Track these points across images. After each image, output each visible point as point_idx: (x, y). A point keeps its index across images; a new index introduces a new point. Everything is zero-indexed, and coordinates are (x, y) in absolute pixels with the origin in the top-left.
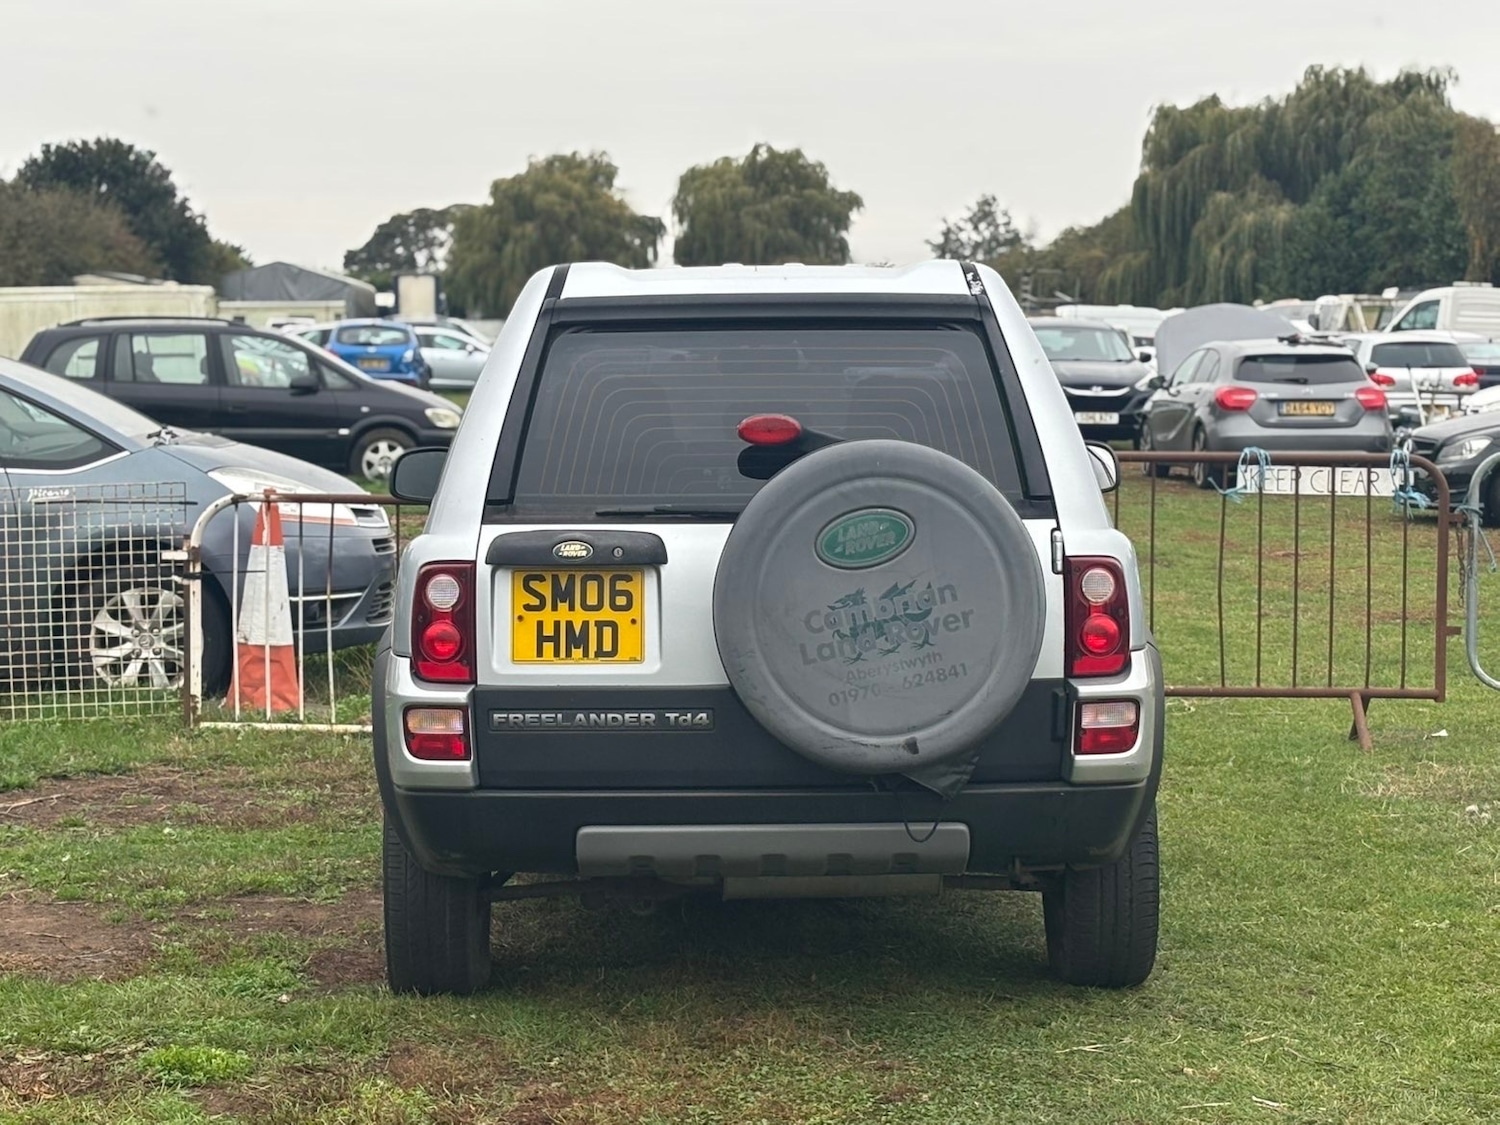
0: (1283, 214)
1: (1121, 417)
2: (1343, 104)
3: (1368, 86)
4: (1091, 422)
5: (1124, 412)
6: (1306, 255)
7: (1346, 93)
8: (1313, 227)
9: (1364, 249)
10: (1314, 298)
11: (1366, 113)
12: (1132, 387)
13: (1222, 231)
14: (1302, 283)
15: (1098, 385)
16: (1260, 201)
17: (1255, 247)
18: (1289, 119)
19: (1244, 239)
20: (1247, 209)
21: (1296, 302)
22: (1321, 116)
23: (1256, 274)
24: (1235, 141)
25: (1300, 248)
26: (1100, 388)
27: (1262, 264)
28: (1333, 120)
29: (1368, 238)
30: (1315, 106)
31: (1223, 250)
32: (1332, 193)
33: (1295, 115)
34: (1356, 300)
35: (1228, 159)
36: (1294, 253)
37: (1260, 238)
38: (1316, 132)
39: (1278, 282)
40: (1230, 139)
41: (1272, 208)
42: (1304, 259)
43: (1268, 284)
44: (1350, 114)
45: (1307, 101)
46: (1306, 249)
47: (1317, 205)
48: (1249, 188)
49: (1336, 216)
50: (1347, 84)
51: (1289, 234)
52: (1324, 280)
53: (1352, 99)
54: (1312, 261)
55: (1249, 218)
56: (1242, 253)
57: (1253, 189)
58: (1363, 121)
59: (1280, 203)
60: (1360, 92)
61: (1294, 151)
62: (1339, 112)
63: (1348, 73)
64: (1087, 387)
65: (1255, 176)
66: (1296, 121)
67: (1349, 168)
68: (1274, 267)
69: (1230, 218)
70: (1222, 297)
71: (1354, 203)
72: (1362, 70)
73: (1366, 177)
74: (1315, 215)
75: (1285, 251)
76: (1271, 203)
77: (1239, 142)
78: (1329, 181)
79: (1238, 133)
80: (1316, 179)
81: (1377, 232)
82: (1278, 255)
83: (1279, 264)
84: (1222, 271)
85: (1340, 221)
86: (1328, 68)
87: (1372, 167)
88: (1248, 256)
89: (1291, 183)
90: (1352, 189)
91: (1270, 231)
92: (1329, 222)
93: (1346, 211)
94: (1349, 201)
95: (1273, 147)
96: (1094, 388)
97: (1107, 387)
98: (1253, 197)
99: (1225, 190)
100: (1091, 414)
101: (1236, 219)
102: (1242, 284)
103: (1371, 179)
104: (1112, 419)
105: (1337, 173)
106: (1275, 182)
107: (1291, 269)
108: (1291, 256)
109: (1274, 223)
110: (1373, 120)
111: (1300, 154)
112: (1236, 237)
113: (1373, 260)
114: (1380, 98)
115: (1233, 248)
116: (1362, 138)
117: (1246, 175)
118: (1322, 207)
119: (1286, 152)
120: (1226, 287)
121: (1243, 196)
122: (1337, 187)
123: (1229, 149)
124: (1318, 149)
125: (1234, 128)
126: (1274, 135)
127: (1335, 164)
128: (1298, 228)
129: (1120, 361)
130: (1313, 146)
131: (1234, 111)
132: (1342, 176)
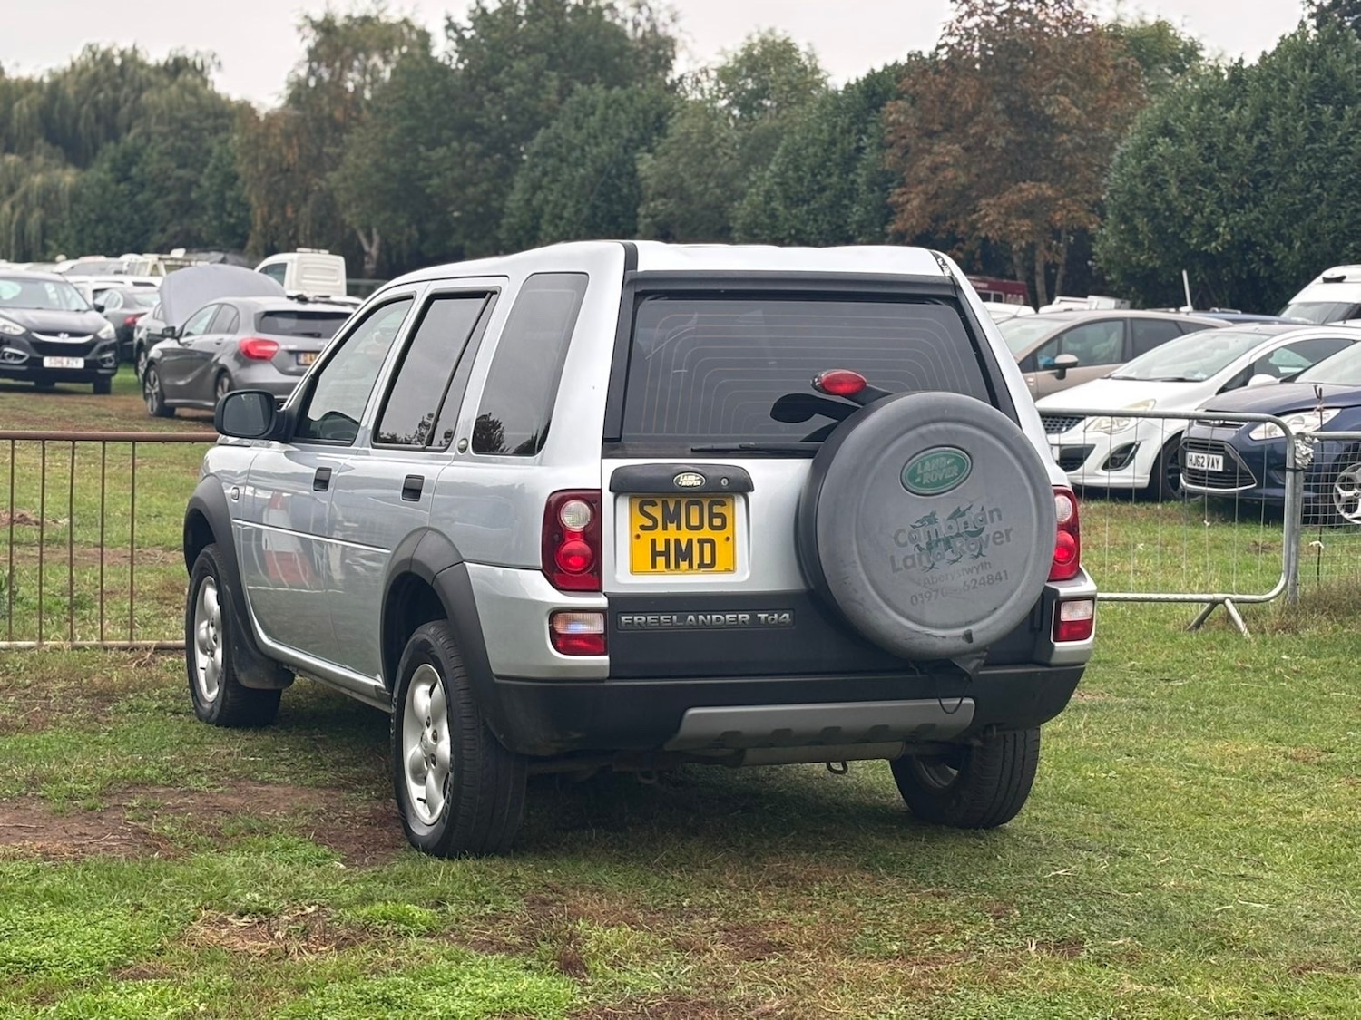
0: (68, 177)
1: (86, 362)
2: (119, 80)
3: (143, 65)
4: (58, 366)
5: (88, 357)
6: (93, 216)
7: (122, 68)
8: (98, 191)
9: (145, 213)
10: (118, 255)
11: (141, 90)
12: (95, 335)
13: (12, 190)
14: (89, 242)
15: (65, 332)
16: (45, 164)
17: (43, 206)
18: (70, 91)
19: (33, 198)
20: (36, 171)
21: (102, 259)
22: (100, 91)
23: (45, 231)
24: (21, 108)
25: (86, 209)
26: (67, 335)
27: (51, 222)
28: (111, 94)
29: (148, 203)
30: (95, 80)
31: (13, 208)
32: (113, 160)
33: (76, 88)
34: (160, 259)
35: (14, 124)
36: (81, 214)
37: (48, 198)
38: (95, 105)
39: (67, 239)
40: (16, 106)
41: (59, 172)
42: (90, 220)
43: (56, 241)
44: (126, 90)
45: (85, 76)
46: (92, 211)
47: (100, 171)
48: (34, 152)
49: (118, 182)
50: (123, 63)
51: (75, 196)
52: (109, 240)
53: (128, 77)
54: (99, 221)
55: (38, 179)
56: (31, 211)
57: (39, 153)
58: (138, 98)
59: (65, 167)
60: (135, 72)
61: (76, 121)
62: (116, 88)
63: (122, 54)
64: (55, 333)
65: (40, 141)
66: (77, 93)
67: (129, 138)
68: (62, 226)
69: (18, 178)
70: (13, 252)
71: (134, 171)
72: (135, 51)
73: (143, 148)
74: (99, 180)
75: (71, 210)
76: (57, 167)
77: (25, 110)
78: (110, 149)
79: (24, 101)
80: (96, 148)
81: (156, 197)
82: (66, 214)
83: (67, 223)
84: (13, 226)
85: (122, 186)
86: (103, 47)
87: (149, 140)
88: (37, 214)
89: (75, 151)
90: (132, 158)
91: (57, 193)
92: (113, 187)
93: (125, 178)
94: (129, 170)
95: (56, 116)
96: (62, 335)
97: (72, 334)
98: (39, 160)
99: (12, 152)
100: (59, 359)
101: (24, 180)
102: (33, 240)
103: (149, 150)
104: (78, 363)
105: (117, 142)
106: (59, 149)
107: (79, 227)
108: (77, 216)
109: (61, 185)
110: (146, 97)
111: (81, 124)
112: (25, 196)
113: (153, 223)
114: (153, 77)
115: (22, 206)
116: (138, 113)
117: (32, 139)
118: (105, 173)
119: (69, 122)
120: (17, 242)
121: (29, 159)
122: (119, 156)
123: (16, 116)
124: (98, 120)
125: (19, 97)
126: (57, 106)
127: (113, 134)
128: (84, 191)
129: (78, 311)
130: (93, 117)
131: (17, 80)
132: (122, 146)
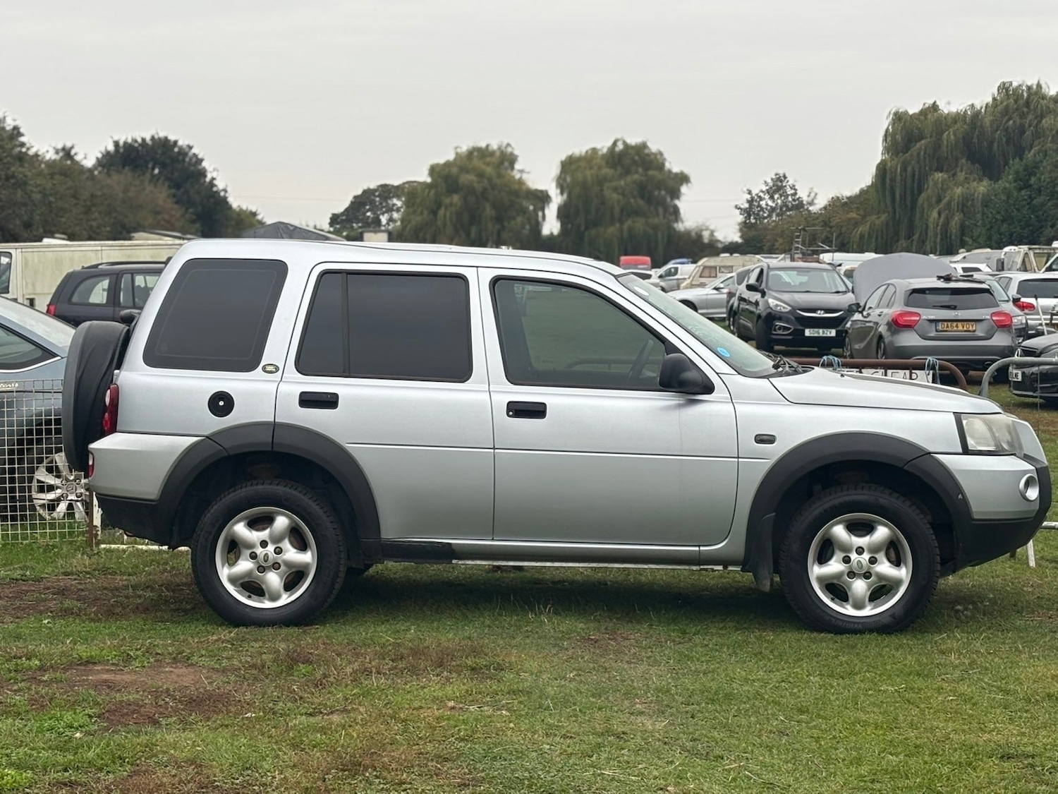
0: (982, 188)
1: (837, 332)
2: (1025, 110)
3: (1044, 97)
4: (816, 335)
5: (839, 329)
6: (998, 217)
7: (1027, 103)
8: (1003, 197)
9: (1040, 213)
10: (1001, 248)
11: (1042, 117)
12: (842, 310)
13: (939, 200)
14: (996, 237)
16: (966, 178)
17: (963, 211)
18: (987, 121)
19: (954, 205)
20: (957, 185)
21: (989, 250)
22: (1009, 120)
23: (963, 230)
24: (949, 136)
25: (994, 212)
26: (822, 312)
27: (967, 223)
28: (1018, 121)
29: (1043, 205)
30: (1006, 111)
31: (939, 214)
32: (1017, 172)
33: (992, 118)
34: (1030, 249)
35: (944, 148)
36: (990, 215)
37: (965, 205)
38: (1006, 130)
39: (979, 236)
40: (945, 135)
41: (975, 184)
42: (997, 220)
43: (971, 238)
44: (1031, 116)
45: (999, 108)
46: (999, 213)
47: (1007, 182)
48: (959, 170)
49: (1020, 189)
50: (1029, 96)
51: (986, 203)
52: (1011, 235)
53: (1032, 107)
54: (1003, 221)
55: (959, 191)
56: (953, 216)
57: (961, 170)
58: (1040, 122)
59: (981, 180)
60: (1038, 102)
61: (991, 143)
62: (1023, 116)
63: (1029, 88)
64: (814, 311)
65: (963, 161)
66: (992, 122)
67: (1029, 155)
68: (976, 226)
69: (944, 191)
70: (938, 246)
71: (1033, 180)
72: (1039, 86)
73: (1042, 162)
74: (1005, 188)
75: (983, 214)
76: (974, 180)
77: (952, 137)
78: (1016, 164)
79: (951, 131)
80: (1006, 164)
81: (1049, 200)
82: (979, 216)
83: (980, 223)
84: (939, 228)
85: (1023, 193)
86: (1015, 84)
87: (1046, 155)
88: (957, 218)
89: (988, 166)
90: (1031, 170)
91: (973, 200)
92: (1015, 193)
93: (1027, 186)
94: (1030, 179)
95: (975, 140)
96: (819, 312)
97: (827, 311)
98: (961, 176)
99: (941, 171)
100: (817, 330)
101: (949, 192)
102: (953, 238)
103: (1045, 163)
104: (833, 333)
105: (1021, 159)
106: (977, 166)
107: (988, 226)
108: (988, 217)
109: (976, 194)
110: (1046, 122)
111: (995, 145)
112: (949, 204)
113: (1046, 221)
114: (1052, 106)
115: (947, 212)
116: (1038, 134)
117: (957, 160)
118: (1010, 183)
119: (985, 145)
120: (941, 239)
121: (954, 175)
122: (1021, 169)
123: (945, 142)
124: (1008, 142)
125: (948, 127)
126: (977, 132)
127: (1020, 152)
128: (993, 197)
129: (838, 292)
130: (1004, 140)
131: (948, 114)
132: (1024, 161)
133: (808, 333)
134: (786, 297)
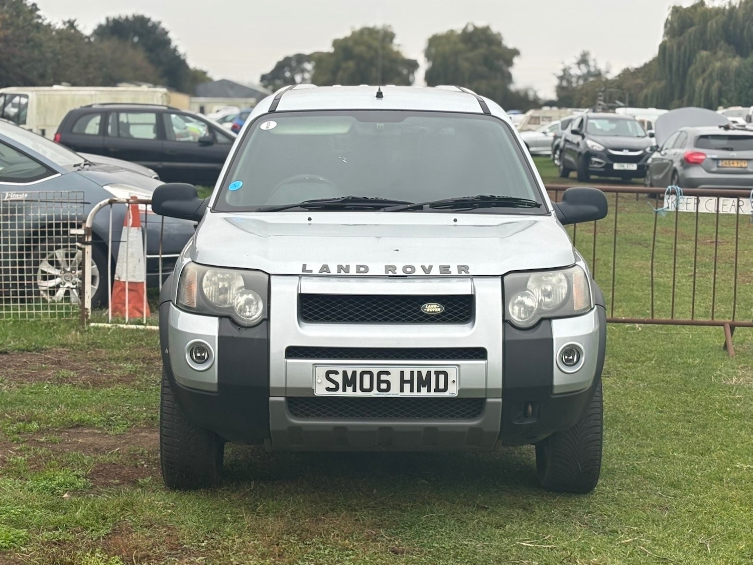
0: (735, 62)
1: (638, 167)
4: (622, 168)
5: (639, 163)
6: (747, 84)
8: (751, 70)
12: (644, 150)
13: (704, 71)
14: (744, 99)
15: (626, 149)
16: (724, 56)
17: (721, 80)
18: (740, 14)
19: (714, 75)
20: (717, 60)
21: (740, 108)
23: (721, 93)
24: (712, 24)
25: (744, 81)
26: (627, 151)
27: (724, 88)
31: (704, 81)
33: (744, 11)
35: (708, 33)
36: (741, 83)
37: (723, 75)
39: (732, 98)
40: (709, 24)
41: (730, 60)
42: (745, 87)
43: (727, 99)
45: (750, 5)
46: (747, 81)
48: (718, 49)
51: (738, 73)
54: (750, 87)
55: (718, 64)
56: (713, 82)
57: (721, 50)
59: (734, 57)
61: (742, 31)
64: (621, 150)
65: (722, 43)
66: (744, 15)
68: (730, 90)
69: (708, 64)
70: (702, 105)
74: (752, 64)
75: (736, 82)
76: (730, 57)
77: (714, 25)
79: (714, 20)
82: (732, 84)
83: (733, 89)
84: (703, 92)
88: (717, 84)
89: (740, 47)
91: (728, 71)
95: (731, 28)
96: (624, 151)
97: (631, 150)
98: (720, 53)
99: (706, 49)
100: (622, 164)
101: (711, 65)
102: (713, 99)
104: (634, 167)
106: (732, 46)
107: (739, 91)
108: (739, 84)
109: (731, 68)
111: (745, 32)
112: (711, 75)
115: (709, 80)
117: (717, 42)
119: (738, 31)
120: (705, 99)
121: (715, 53)
123: (709, 29)
125: (712, 17)
126: (733, 22)
128: (743, 70)
129: (639, 137)
131: (712, 8)
133: (616, 166)
134: (599, 139)
